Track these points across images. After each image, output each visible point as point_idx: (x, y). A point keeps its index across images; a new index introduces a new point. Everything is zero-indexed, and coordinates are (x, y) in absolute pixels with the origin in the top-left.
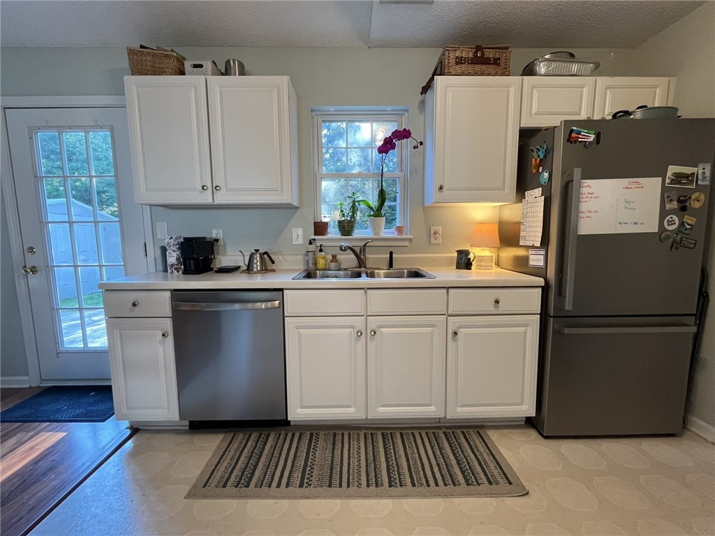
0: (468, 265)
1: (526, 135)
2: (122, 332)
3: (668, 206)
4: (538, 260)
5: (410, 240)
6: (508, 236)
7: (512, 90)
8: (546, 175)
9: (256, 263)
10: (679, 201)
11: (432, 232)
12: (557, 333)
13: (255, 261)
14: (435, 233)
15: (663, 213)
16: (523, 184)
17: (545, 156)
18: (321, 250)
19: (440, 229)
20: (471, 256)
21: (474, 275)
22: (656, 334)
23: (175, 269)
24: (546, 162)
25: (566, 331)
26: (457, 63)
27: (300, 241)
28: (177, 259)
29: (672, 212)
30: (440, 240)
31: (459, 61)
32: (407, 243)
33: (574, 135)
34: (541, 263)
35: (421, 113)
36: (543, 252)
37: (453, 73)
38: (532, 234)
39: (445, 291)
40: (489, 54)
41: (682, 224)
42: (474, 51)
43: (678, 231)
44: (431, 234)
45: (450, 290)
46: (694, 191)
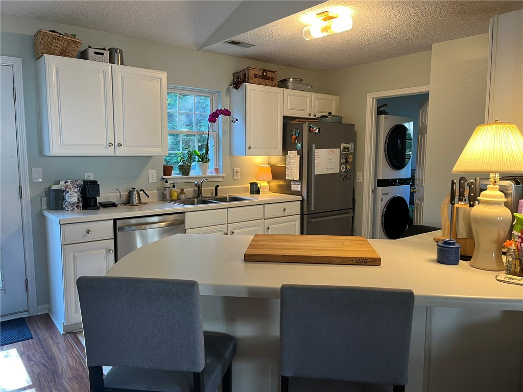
0: (258, 192)
1: (287, 120)
2: (75, 254)
3: (342, 161)
4: (297, 187)
5: (223, 177)
6: (278, 173)
7: (279, 95)
8: (300, 145)
9: (135, 198)
10: (345, 159)
11: (235, 172)
12: (308, 222)
13: (134, 197)
14: (237, 172)
15: (341, 164)
16: (287, 147)
17: (299, 136)
18: (174, 186)
19: (238, 169)
20: (259, 186)
21: (262, 197)
22: (343, 218)
23: (77, 206)
24: (299, 138)
25: (312, 220)
26: (255, 77)
27: (154, 180)
28: (78, 199)
29: (343, 164)
30: (239, 177)
31: (256, 76)
32: (221, 179)
33: (311, 129)
34: (299, 189)
35: (227, 96)
36: (300, 183)
37: (253, 82)
38: (293, 173)
39: (263, 206)
40: (269, 75)
41: (346, 168)
42: (262, 71)
43: (345, 171)
44: (234, 173)
45: (265, 205)
46: (349, 154)
